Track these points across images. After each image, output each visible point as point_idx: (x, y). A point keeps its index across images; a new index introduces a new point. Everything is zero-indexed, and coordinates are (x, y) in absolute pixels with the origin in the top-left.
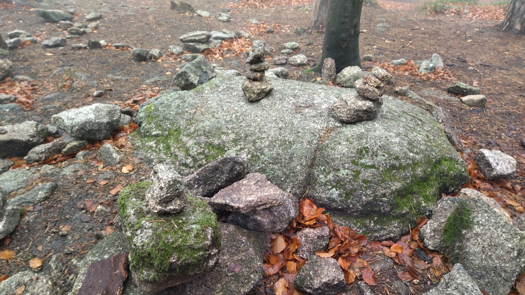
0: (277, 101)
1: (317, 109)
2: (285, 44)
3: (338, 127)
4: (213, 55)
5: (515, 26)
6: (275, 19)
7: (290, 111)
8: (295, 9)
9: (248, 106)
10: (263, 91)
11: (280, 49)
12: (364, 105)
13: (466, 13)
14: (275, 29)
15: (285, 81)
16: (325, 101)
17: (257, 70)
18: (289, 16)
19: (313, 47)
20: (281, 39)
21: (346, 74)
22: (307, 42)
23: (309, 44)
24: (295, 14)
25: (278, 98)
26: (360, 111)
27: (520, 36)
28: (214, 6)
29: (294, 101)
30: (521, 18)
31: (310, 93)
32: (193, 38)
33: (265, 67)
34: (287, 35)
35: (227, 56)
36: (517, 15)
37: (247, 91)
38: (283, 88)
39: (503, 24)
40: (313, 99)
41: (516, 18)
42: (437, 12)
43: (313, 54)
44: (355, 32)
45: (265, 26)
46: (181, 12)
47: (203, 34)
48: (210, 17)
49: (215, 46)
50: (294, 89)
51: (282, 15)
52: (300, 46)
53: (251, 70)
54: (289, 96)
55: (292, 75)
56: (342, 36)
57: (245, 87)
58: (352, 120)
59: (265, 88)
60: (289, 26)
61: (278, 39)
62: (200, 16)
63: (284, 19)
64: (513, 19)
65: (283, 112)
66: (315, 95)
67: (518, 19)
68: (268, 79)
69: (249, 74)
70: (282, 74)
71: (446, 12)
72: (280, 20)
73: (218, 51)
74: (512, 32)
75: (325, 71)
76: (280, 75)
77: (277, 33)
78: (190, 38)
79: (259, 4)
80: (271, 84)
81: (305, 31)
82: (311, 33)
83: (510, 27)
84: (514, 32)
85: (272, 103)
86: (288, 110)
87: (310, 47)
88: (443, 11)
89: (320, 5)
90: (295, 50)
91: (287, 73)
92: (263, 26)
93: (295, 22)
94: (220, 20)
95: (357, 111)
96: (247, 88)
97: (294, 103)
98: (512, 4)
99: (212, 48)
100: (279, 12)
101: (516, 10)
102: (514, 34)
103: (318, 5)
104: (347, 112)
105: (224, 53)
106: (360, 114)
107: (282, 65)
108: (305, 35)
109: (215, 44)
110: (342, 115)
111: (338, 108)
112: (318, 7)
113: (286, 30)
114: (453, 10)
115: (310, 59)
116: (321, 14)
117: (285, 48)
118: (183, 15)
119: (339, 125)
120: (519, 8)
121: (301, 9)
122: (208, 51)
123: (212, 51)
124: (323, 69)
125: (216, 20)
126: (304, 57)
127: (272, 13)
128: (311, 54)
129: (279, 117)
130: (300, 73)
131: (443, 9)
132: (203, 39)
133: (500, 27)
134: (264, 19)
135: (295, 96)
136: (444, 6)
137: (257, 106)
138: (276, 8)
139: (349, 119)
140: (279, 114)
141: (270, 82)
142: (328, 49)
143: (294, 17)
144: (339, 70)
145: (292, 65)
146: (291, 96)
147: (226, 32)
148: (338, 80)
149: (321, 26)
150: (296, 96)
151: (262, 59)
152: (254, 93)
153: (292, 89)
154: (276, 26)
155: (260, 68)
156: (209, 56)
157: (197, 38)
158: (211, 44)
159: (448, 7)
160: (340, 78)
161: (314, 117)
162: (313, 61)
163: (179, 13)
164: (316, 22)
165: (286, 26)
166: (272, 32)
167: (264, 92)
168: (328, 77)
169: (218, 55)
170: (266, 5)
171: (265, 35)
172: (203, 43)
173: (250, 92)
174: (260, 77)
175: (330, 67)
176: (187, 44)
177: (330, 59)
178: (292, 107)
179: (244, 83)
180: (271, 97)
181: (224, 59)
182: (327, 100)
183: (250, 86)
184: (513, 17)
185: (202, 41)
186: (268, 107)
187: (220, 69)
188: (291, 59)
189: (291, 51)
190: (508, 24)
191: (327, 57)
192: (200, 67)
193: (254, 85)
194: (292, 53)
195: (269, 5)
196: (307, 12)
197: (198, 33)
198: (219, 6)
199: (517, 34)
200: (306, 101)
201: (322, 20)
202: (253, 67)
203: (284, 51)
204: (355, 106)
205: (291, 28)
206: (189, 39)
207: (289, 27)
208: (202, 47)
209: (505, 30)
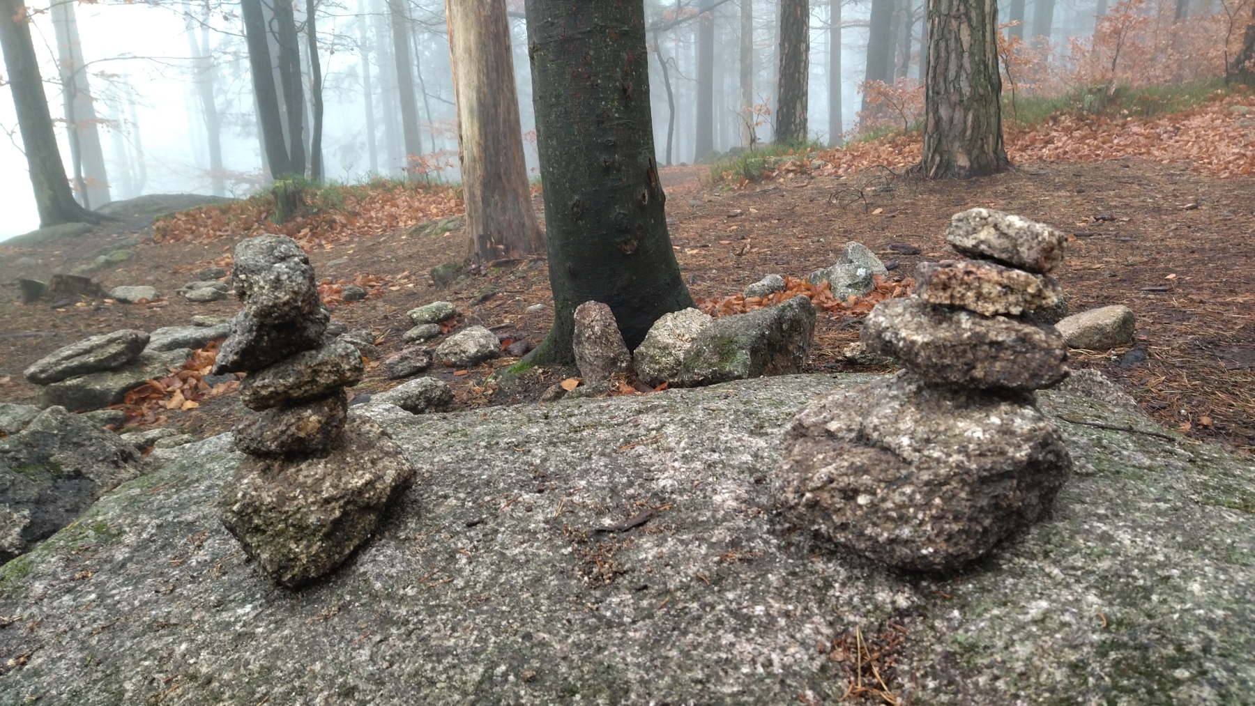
0: (455, 534)
1: (696, 524)
2: (409, 313)
3: (902, 613)
4: (161, 402)
5: (956, 161)
6: (361, 266)
7: (553, 582)
8: (411, 234)
9: (279, 624)
10: (355, 504)
11: (398, 330)
12: (1006, 431)
13: (819, 168)
14: (369, 289)
15: (459, 421)
16: (710, 466)
17: (295, 394)
18: (400, 252)
19: (498, 302)
20: (394, 308)
21: (671, 341)
22: (476, 294)
23: (485, 298)
24: (416, 244)
25: (457, 518)
26: (1004, 475)
27: (976, 180)
28: (175, 273)
29: (553, 512)
30: (963, 140)
31: (605, 442)
32: (75, 362)
33: (339, 372)
34: (409, 295)
35: (214, 391)
36: (952, 135)
37: (257, 529)
38: (461, 453)
39: (926, 162)
40: (645, 474)
41: (952, 143)
42: (753, 179)
43: (507, 321)
44: (652, 195)
45: (335, 286)
46: (60, 303)
47: (110, 342)
48: (158, 298)
49: (168, 371)
50: (521, 446)
51: (381, 253)
52: (459, 310)
53: (259, 403)
54: (510, 488)
55: (465, 396)
56: (612, 217)
57: (239, 513)
58: (976, 547)
59: (370, 484)
60: (406, 273)
61: (382, 308)
62: (124, 301)
63: (388, 261)
64: (945, 146)
65: (517, 605)
66: (640, 449)
67: (957, 144)
68: (377, 430)
69: (254, 431)
70: (429, 402)
71: (774, 174)
72: (377, 266)
73: (178, 384)
74: (953, 175)
75: (587, 351)
76: (422, 405)
77: (379, 296)
78: (65, 364)
79: (309, 241)
80: (397, 452)
81: (458, 270)
82: (477, 272)
83: (946, 167)
84: (959, 174)
85: (429, 558)
86: (537, 580)
87: (489, 305)
88: (766, 172)
89: (483, 192)
90: (450, 322)
91: (445, 391)
92: (331, 288)
93: (421, 261)
94: (191, 300)
95: (983, 481)
96: (257, 511)
97: (554, 525)
98: (931, 115)
99: (156, 379)
100: (370, 249)
101: (945, 125)
102: (959, 178)
103: (478, 193)
104: (928, 505)
105: (201, 385)
106: (1009, 491)
107: (418, 372)
108: (464, 281)
109: (164, 364)
110: (906, 532)
111: (850, 494)
112: (479, 199)
113: (400, 285)
114: (788, 165)
115: (505, 335)
116: (493, 215)
117: (414, 323)
118: (67, 311)
119: (902, 601)
120: (951, 120)
121: (428, 231)
122: (139, 392)
123: (156, 390)
124: (580, 343)
125: (179, 303)
126: (486, 331)
127: (349, 255)
128: (502, 322)
129: (501, 648)
130: (491, 381)
131: (764, 168)
132: (114, 357)
133: (919, 171)
134: (332, 272)
135: (540, 480)
136: (765, 162)
137: (343, 608)
138: (360, 243)
139: (963, 547)
140: (497, 631)
141: (388, 444)
142: (573, 275)
143: (415, 251)
144: (634, 331)
145: (454, 365)
146: (524, 486)
147: (207, 322)
148: (647, 368)
149: (501, 247)
150: (544, 477)
151: (312, 331)
152: (302, 531)
153: (511, 448)
154: (370, 281)
155: (313, 381)
156: (145, 407)
157: (91, 359)
158: (148, 369)
159: (776, 163)
160: (653, 359)
161: (718, 580)
162: (516, 340)
163: (54, 308)
164: (483, 239)
165: (399, 276)
166: (362, 296)
167: (367, 508)
168: (604, 369)
169: (179, 397)
170: (329, 242)
171: (340, 310)
172: (116, 370)
173: (279, 534)
174: (324, 428)
175: (603, 331)
176: (57, 389)
177: (591, 304)
178: (555, 548)
179: (231, 487)
180: (412, 525)
181: (203, 404)
182: (716, 456)
183: (268, 498)
184: (944, 142)
185: (114, 364)
186: (410, 592)
187: (177, 444)
188: (441, 348)
189: (436, 328)
190: (938, 159)
191: (582, 301)
192: (43, 460)
193: (293, 484)
194: (441, 333)
195: (338, 239)
196: (447, 234)
197: (96, 340)
198: (191, 269)
199: (967, 177)
200: (614, 491)
201: (499, 232)
202: (267, 382)
203: (413, 332)
204: (955, 458)
205: (413, 277)
206: (60, 368)
207: (406, 277)
208: (115, 383)
209: (936, 173)
